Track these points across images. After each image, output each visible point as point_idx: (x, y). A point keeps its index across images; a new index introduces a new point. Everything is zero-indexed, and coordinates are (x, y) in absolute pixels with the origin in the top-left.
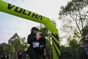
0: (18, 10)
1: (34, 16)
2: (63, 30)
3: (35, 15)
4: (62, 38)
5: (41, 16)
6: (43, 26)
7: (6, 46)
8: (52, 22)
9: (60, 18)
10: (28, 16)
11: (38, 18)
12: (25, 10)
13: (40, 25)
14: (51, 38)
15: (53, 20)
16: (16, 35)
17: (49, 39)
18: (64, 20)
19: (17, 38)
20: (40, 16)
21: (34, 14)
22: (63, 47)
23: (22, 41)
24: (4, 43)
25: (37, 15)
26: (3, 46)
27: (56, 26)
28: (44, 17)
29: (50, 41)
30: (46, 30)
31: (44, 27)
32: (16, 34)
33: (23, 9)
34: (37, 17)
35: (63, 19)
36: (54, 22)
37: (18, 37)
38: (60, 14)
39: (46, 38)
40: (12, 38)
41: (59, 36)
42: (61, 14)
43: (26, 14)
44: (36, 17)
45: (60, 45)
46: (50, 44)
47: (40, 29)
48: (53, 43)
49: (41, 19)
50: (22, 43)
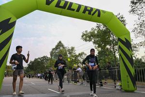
0: (60, 5)
1: (87, 12)
2: (139, 32)
3: (88, 10)
4: (137, 47)
5: (99, 11)
6: (102, 28)
7: (48, 60)
8: (119, 18)
9: (133, 11)
10: (77, 12)
11: (93, 15)
12: (71, 4)
13: (97, 27)
14: (116, 47)
15: (120, 15)
16: (60, 44)
17: (113, 49)
18: (141, 14)
19: (61, 48)
20: (97, 10)
21: (86, 7)
22: (139, 61)
23: (70, 53)
24: (44, 57)
25: (92, 9)
26: (43, 60)
27: (125, 25)
28: (103, 11)
29: (115, 53)
30: (107, 34)
31: (104, 29)
32: (60, 42)
33: (68, 2)
34: (92, 13)
35: (140, 12)
36: (122, 18)
37: (64, 48)
38: (133, 2)
39: (108, 47)
40: (54, 49)
41: (132, 43)
42: (136, 3)
43: (73, 10)
44: (90, 13)
45: (134, 58)
46: (115, 57)
47: (96, 32)
48: (120, 55)
49: (99, 15)
50: (69, 55)
